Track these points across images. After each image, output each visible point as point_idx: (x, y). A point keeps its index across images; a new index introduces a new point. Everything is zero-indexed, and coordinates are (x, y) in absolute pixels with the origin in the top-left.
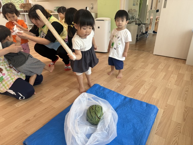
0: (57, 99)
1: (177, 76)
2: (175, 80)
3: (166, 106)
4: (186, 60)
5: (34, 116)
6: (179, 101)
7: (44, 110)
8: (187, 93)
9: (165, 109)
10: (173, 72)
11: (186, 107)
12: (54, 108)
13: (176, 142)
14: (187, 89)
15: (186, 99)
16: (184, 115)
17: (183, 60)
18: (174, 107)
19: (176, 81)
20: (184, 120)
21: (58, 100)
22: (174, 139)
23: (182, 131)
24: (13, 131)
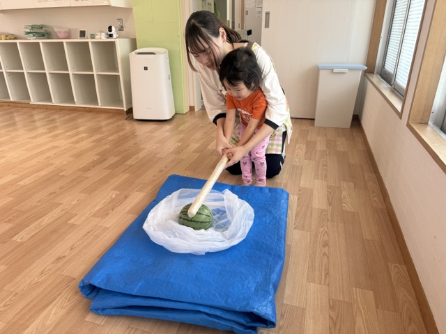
0: (103, 213)
1: (305, 145)
2: (304, 152)
3: (300, 190)
4: (314, 119)
5: (72, 249)
6: (316, 181)
7: (86, 235)
8: (325, 168)
9: (299, 194)
10: (297, 140)
11: (329, 187)
12: (106, 229)
13: (326, 232)
14: (325, 163)
15: (326, 177)
16: (328, 198)
17: (309, 121)
18: (312, 189)
19: (306, 153)
20: (330, 204)
21: (107, 214)
22: (322, 230)
23: (330, 219)
24: (40, 280)
